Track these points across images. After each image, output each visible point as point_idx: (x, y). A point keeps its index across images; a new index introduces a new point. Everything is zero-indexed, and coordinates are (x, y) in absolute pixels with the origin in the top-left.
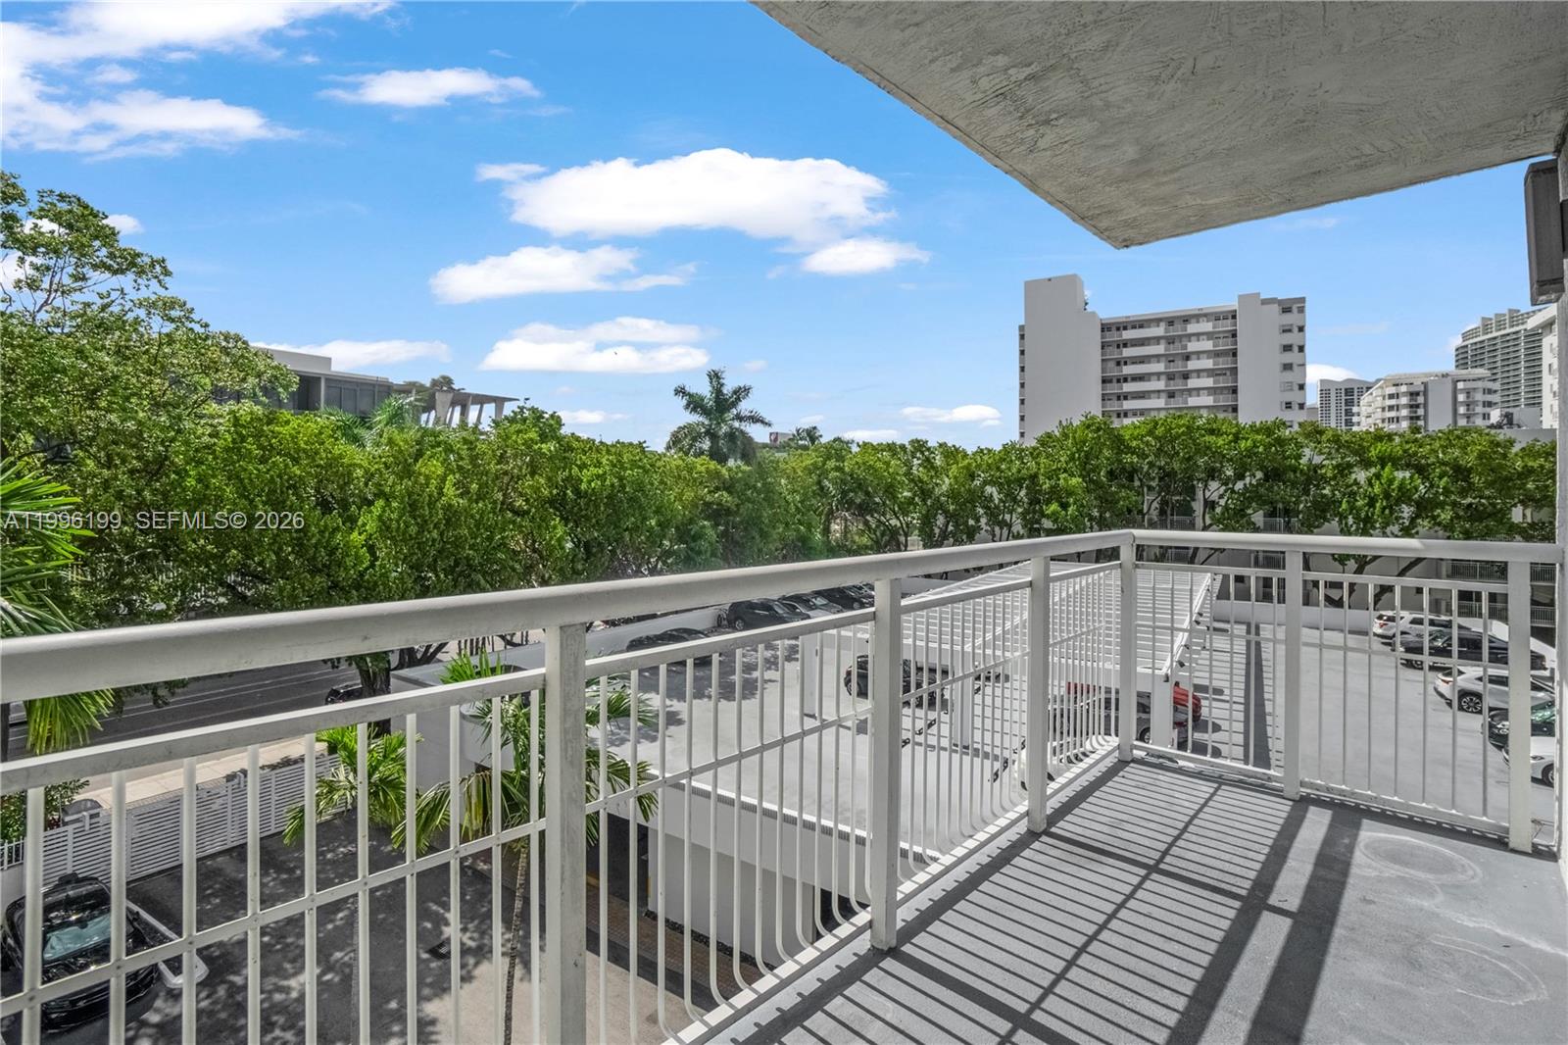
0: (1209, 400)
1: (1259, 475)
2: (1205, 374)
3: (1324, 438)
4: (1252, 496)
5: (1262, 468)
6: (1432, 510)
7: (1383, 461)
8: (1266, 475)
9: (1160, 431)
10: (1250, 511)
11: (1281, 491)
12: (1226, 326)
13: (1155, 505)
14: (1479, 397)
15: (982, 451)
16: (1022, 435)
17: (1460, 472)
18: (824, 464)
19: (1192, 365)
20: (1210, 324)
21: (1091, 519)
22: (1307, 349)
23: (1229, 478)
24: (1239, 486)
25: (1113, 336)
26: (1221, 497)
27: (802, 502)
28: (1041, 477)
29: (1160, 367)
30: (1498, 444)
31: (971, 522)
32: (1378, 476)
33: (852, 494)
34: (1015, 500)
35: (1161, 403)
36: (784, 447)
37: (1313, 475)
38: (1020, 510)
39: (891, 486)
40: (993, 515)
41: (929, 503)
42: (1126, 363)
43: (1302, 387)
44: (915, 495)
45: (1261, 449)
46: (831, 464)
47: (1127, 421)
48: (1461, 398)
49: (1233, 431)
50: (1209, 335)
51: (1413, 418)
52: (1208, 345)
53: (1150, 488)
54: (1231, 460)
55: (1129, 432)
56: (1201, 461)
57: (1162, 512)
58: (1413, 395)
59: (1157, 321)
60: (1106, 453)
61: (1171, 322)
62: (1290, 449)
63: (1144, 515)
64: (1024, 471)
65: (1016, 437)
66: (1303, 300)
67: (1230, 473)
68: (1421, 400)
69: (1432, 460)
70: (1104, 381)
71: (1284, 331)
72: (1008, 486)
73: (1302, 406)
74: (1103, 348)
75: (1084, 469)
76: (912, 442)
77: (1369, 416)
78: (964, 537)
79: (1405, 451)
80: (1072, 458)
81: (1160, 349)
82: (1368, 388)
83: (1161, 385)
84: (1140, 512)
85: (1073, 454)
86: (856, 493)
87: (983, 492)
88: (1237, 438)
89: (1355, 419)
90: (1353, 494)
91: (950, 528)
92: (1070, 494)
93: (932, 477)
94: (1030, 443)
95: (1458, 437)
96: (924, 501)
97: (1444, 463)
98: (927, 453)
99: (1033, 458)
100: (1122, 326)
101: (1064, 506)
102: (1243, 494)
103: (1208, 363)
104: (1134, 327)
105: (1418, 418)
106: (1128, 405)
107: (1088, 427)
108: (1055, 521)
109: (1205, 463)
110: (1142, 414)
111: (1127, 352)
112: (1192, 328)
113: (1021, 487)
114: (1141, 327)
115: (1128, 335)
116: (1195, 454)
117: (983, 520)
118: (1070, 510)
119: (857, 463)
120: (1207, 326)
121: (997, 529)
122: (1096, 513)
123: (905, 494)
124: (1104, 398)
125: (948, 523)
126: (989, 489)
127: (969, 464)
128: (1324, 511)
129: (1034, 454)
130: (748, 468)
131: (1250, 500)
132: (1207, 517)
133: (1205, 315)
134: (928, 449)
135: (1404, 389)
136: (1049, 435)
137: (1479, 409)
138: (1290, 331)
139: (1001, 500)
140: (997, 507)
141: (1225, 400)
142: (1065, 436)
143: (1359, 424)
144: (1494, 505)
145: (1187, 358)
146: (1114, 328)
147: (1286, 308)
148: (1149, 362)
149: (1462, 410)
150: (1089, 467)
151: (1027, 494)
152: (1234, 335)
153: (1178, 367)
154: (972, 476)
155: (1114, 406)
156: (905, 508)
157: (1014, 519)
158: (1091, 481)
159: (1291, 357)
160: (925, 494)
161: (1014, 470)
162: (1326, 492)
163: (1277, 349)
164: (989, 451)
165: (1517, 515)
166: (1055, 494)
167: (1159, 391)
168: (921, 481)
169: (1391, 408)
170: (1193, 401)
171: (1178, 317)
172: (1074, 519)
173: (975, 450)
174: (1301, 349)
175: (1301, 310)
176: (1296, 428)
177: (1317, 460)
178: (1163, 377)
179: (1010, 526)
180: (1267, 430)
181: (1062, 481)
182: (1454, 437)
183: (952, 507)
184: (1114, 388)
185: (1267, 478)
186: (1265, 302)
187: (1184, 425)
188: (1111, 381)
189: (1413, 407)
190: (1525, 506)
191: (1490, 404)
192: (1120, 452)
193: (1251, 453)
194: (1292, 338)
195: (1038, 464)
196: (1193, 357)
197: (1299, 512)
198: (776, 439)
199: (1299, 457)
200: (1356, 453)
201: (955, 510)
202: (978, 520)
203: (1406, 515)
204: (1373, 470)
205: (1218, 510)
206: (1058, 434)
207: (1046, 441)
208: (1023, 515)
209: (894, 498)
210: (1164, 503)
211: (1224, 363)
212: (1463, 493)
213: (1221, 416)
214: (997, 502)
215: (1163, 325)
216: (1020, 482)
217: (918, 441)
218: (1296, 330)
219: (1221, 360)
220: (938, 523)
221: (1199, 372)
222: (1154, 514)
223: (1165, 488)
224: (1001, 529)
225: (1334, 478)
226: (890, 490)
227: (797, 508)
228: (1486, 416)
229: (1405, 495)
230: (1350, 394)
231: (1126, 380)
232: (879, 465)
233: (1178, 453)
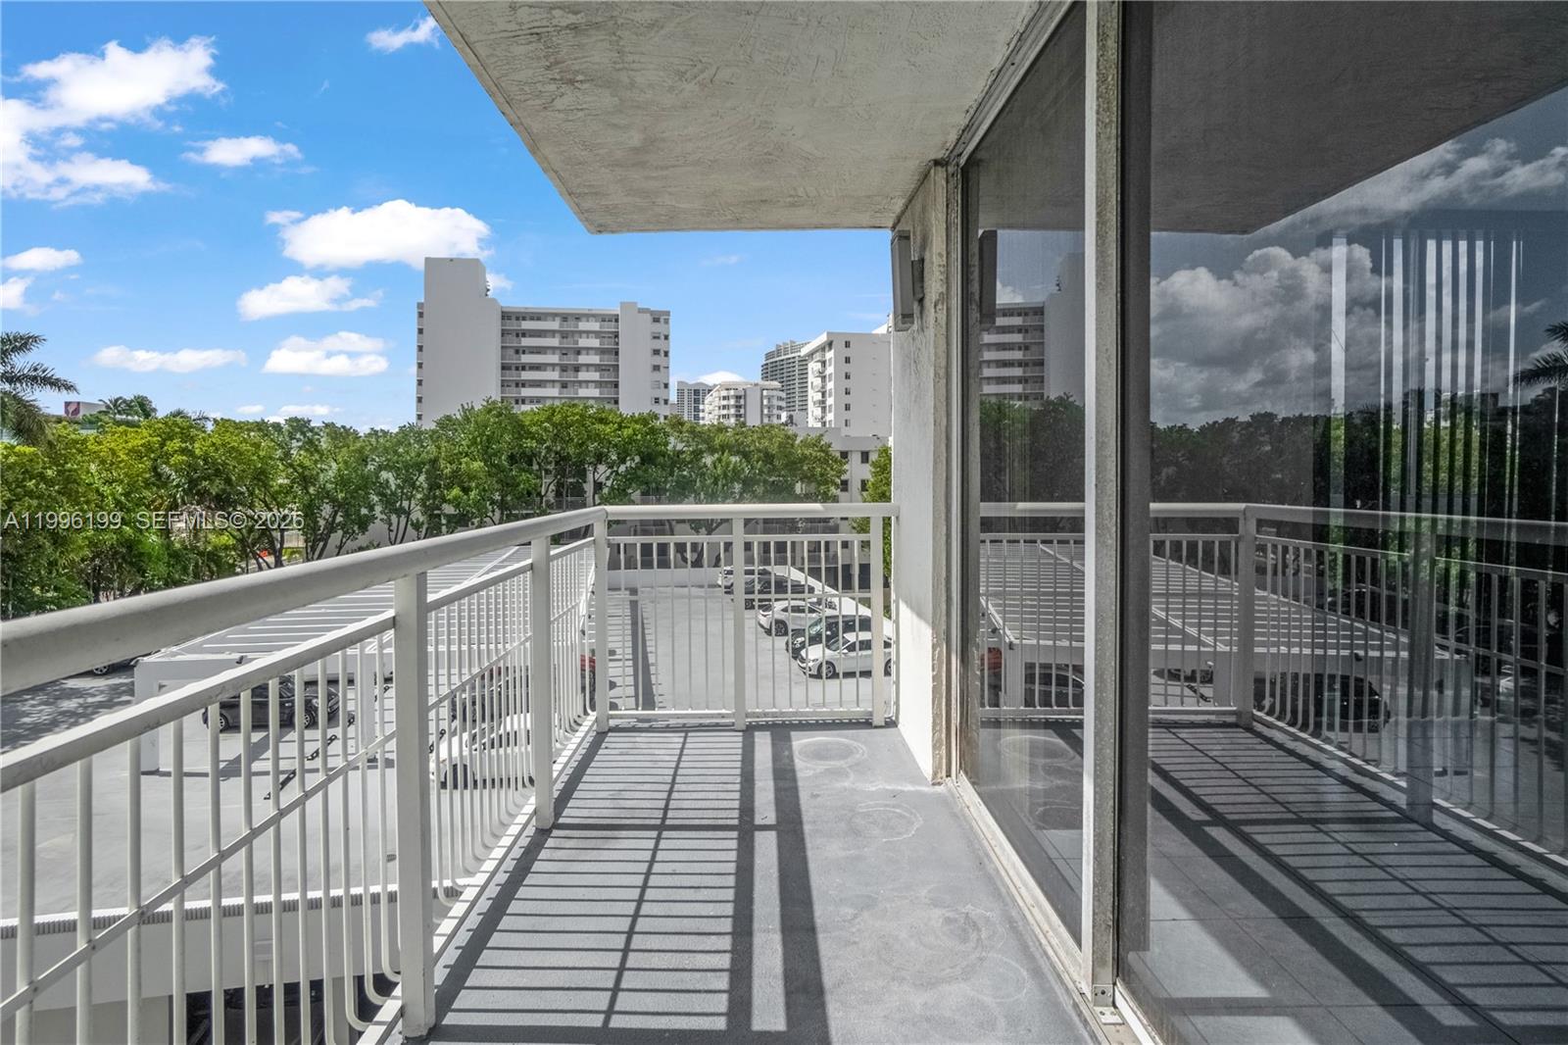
0: (595, 392)
1: (637, 459)
2: (593, 368)
3: (684, 429)
4: (632, 478)
5: (639, 453)
6: (753, 486)
7: (723, 448)
8: (642, 459)
9: (557, 418)
10: (630, 491)
11: (653, 471)
12: (610, 327)
13: (552, 487)
14: (775, 402)
15: (376, 432)
16: (419, 417)
17: (768, 458)
18: (162, 445)
19: (583, 359)
20: (598, 324)
21: (493, 503)
22: (670, 354)
23: (614, 462)
24: (622, 468)
25: (513, 325)
26: (608, 478)
27: (127, 495)
28: (441, 461)
29: (554, 359)
30: (789, 437)
31: (364, 511)
32: (720, 460)
33: (205, 483)
34: (413, 486)
35: (554, 392)
36: (92, 422)
37: (676, 459)
38: (419, 496)
39: (263, 472)
40: (391, 504)
41: (312, 490)
42: (524, 352)
43: (666, 386)
44: (293, 481)
45: (639, 437)
46: (175, 444)
47: (526, 408)
48: (765, 402)
49: (618, 420)
50: (597, 334)
51: (738, 416)
52: (595, 343)
53: (547, 472)
54: (615, 446)
55: (529, 418)
56: (592, 447)
57: (558, 494)
58: (738, 398)
59: (554, 315)
60: (507, 437)
61: (565, 318)
62: (661, 438)
63: (542, 497)
64: (424, 455)
65: (413, 420)
66: (668, 313)
67: (614, 457)
68: (742, 402)
69: (752, 448)
70: (504, 367)
71: (655, 338)
72: (407, 472)
73: (666, 402)
74: (503, 335)
75: (486, 453)
76: (290, 421)
77: (710, 413)
78: (356, 528)
79: (737, 441)
80: (474, 442)
81: (555, 342)
82: (710, 391)
83: (555, 375)
84: (539, 494)
85: (475, 438)
86: (212, 482)
87: (378, 477)
88: (620, 428)
89: (701, 415)
90: (703, 474)
91: (339, 519)
92: (472, 478)
93: (316, 462)
94: (429, 425)
95: (768, 432)
96: (306, 488)
97: (759, 451)
98: (309, 434)
99: (433, 442)
100: (522, 316)
101: (466, 490)
102: (625, 476)
103: (595, 359)
104: (532, 319)
105: (740, 416)
106: (526, 392)
107: (490, 411)
108: (457, 506)
109: (596, 448)
110: (538, 402)
111: (526, 342)
112: (583, 326)
113: (421, 472)
114: (539, 319)
115: (526, 325)
116: (588, 439)
117: (378, 509)
118: (473, 494)
119: (214, 444)
120: (595, 326)
121: (394, 518)
122: (497, 497)
123: (280, 481)
124: (504, 384)
125: (336, 513)
126: (384, 475)
127: (362, 447)
128: (684, 489)
129: (434, 436)
130: (28, 450)
131: (631, 480)
132: (597, 497)
133: (594, 316)
134: (312, 430)
135: (732, 392)
136: (448, 418)
137: (775, 411)
138: (658, 338)
139: (398, 486)
140: (394, 494)
141: (609, 393)
142: (467, 420)
143: (703, 418)
144: (786, 481)
145: (579, 353)
146: (513, 318)
147: (657, 318)
148: (545, 353)
149: (766, 411)
150: (490, 450)
151: (427, 479)
152: (617, 336)
153: (570, 360)
154: (365, 461)
155: (512, 393)
156: (277, 499)
157: (412, 506)
158: (493, 465)
159: (659, 360)
160: (306, 480)
161: (413, 455)
162: (685, 473)
163: (649, 352)
164: (385, 433)
165: (799, 488)
166: (456, 478)
167: (554, 381)
168: (301, 465)
169: (724, 407)
170: (583, 392)
171: (572, 315)
172: (476, 504)
173: (368, 431)
174: (666, 354)
175: (667, 322)
176: (662, 420)
177: (680, 447)
178: (557, 368)
179: (408, 513)
180: (643, 420)
181: (463, 466)
182: (766, 431)
183: (341, 496)
184: (512, 376)
185: (643, 461)
186: (641, 311)
187: (577, 414)
188: (509, 368)
189: (738, 407)
190: (802, 482)
191: (780, 408)
192: (521, 437)
193: (631, 440)
194: (659, 344)
195: (439, 447)
196: (584, 352)
197: (667, 490)
198: (76, 411)
199: (667, 444)
200: (705, 441)
201: (345, 499)
202: (371, 508)
203: (737, 491)
204: (716, 456)
205: (606, 491)
206: (459, 417)
207: (446, 423)
208: (423, 502)
209: (266, 486)
210: (560, 485)
211: (608, 360)
212: (770, 473)
213: (608, 407)
214: (393, 488)
215: (558, 319)
216: (418, 467)
217: (296, 420)
218: (663, 337)
219: (606, 357)
220: (323, 514)
221: (588, 366)
222: (551, 497)
223: (561, 472)
224: (399, 517)
225: (691, 462)
226: (261, 477)
227: (118, 503)
228: (779, 417)
229: (736, 474)
230: (698, 394)
231: (524, 369)
232: (244, 447)
233: (572, 440)
